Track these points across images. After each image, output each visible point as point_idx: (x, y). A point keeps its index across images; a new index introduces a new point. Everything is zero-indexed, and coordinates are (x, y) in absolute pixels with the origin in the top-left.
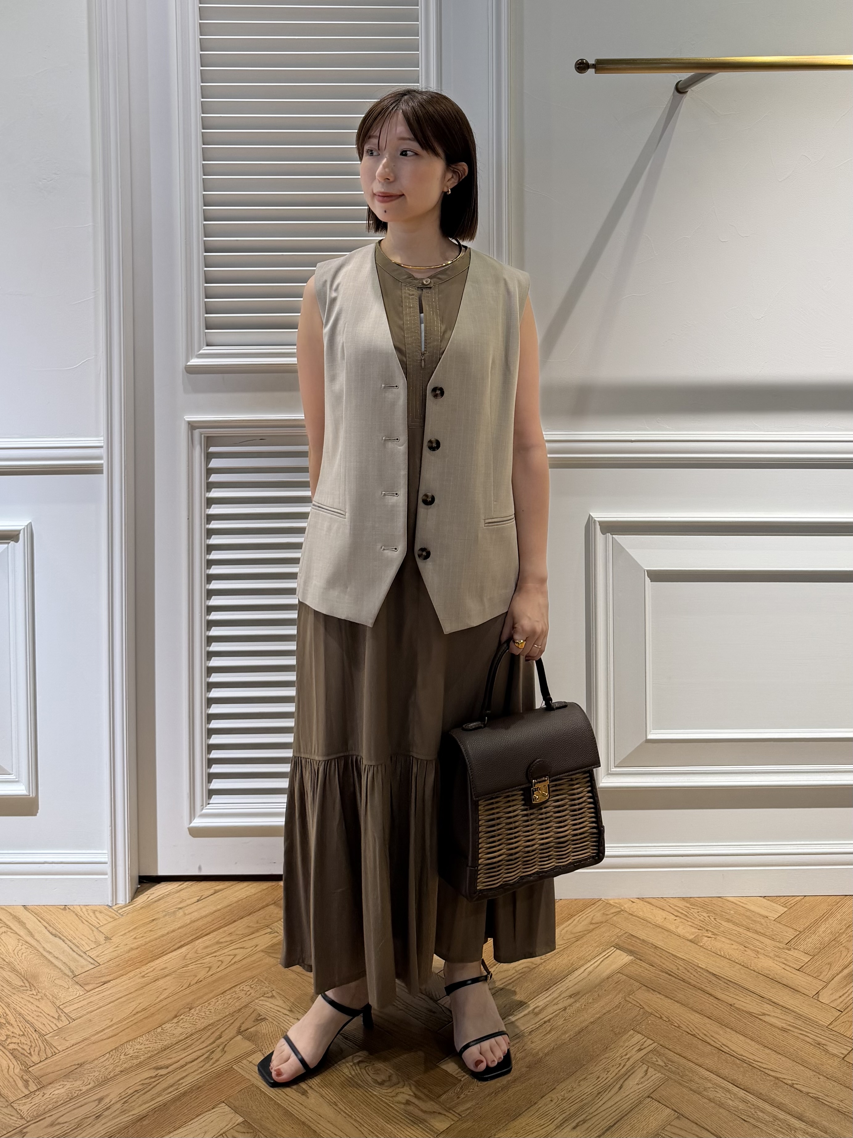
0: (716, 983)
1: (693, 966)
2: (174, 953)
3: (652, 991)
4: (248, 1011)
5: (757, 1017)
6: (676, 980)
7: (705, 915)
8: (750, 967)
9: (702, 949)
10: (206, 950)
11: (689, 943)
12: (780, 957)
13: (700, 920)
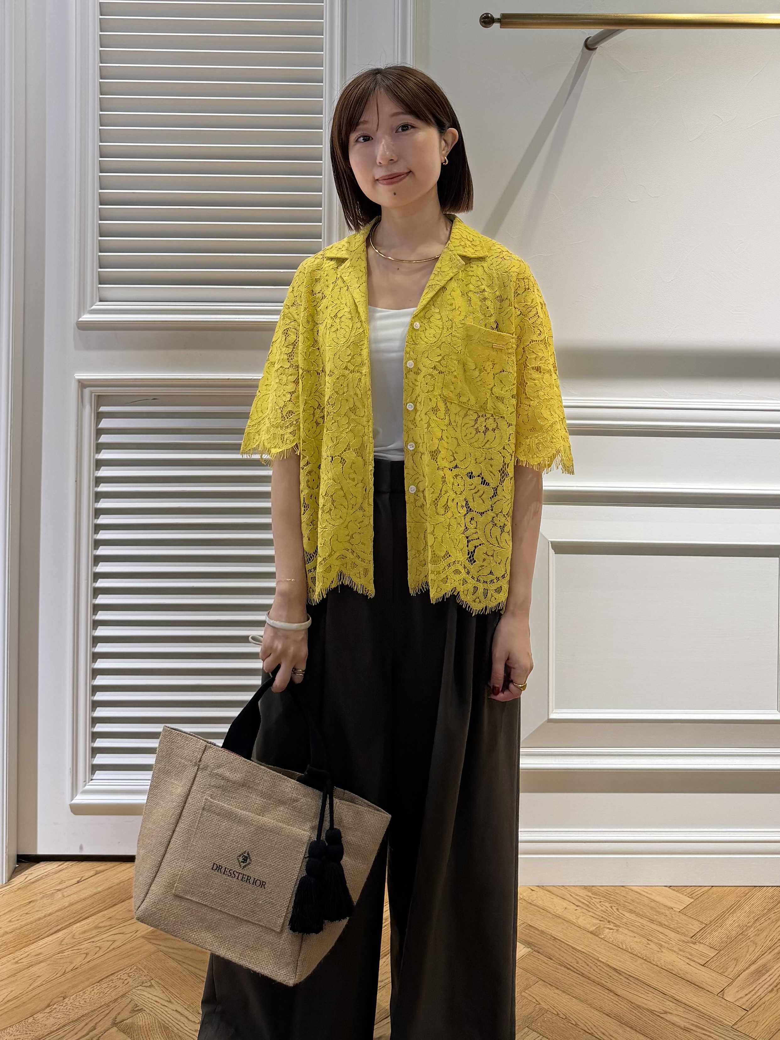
0: (616, 978)
1: (593, 960)
2: (50, 938)
3: (549, 986)
4: (125, 1001)
5: (658, 1016)
6: (575, 974)
7: (608, 905)
8: (652, 962)
9: (603, 941)
10: (84, 935)
11: (590, 935)
12: (684, 952)
13: (602, 910)
